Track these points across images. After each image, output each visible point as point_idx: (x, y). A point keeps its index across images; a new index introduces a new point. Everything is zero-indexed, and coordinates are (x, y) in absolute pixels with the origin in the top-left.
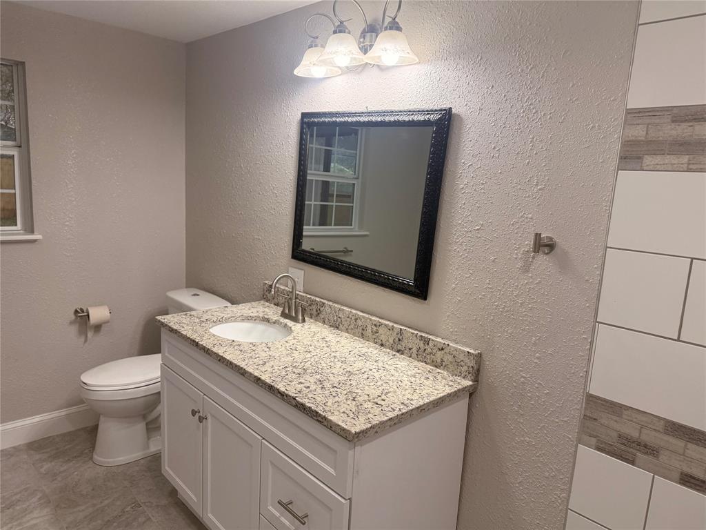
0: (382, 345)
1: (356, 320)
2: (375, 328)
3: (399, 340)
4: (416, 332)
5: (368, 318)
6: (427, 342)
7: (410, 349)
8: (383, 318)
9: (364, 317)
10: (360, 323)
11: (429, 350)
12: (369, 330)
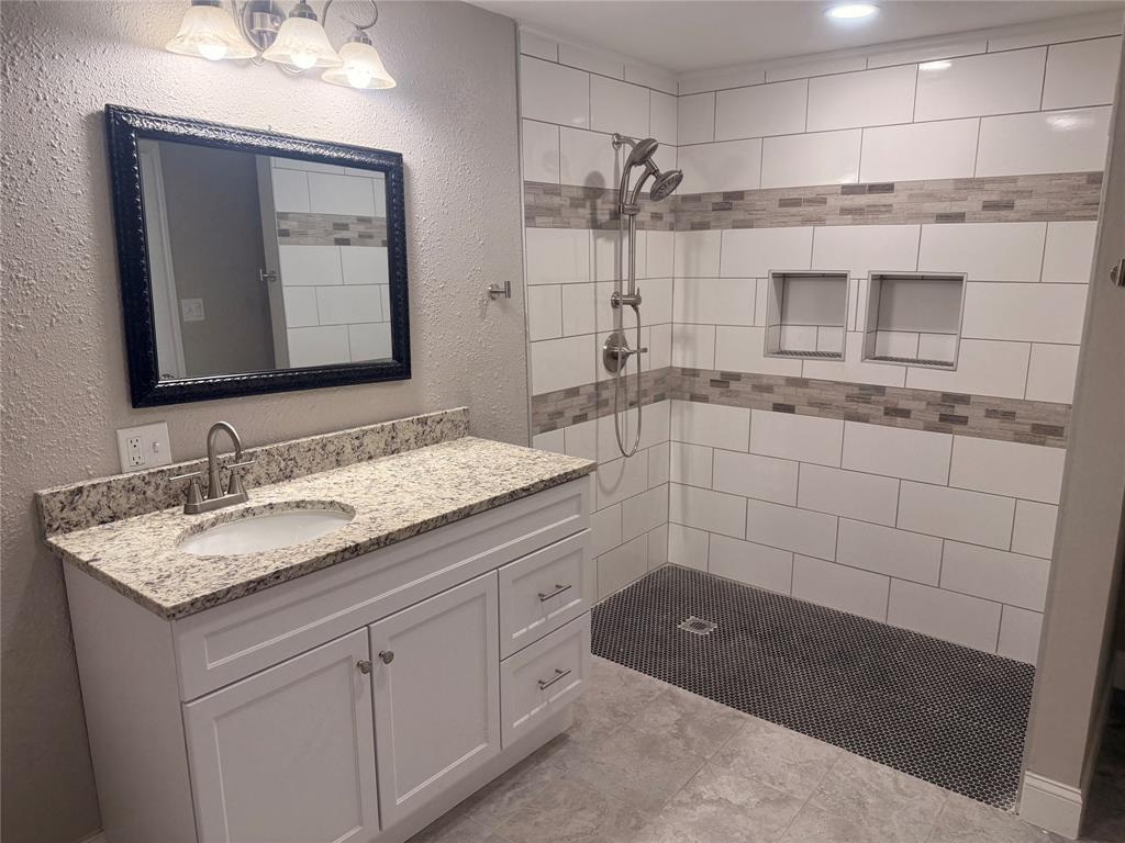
0: (370, 458)
1: (324, 447)
2: (357, 443)
3: (393, 438)
4: (410, 419)
5: (344, 435)
6: (424, 422)
7: (407, 441)
8: (364, 425)
9: (336, 437)
10: (331, 448)
11: (429, 429)
12: (348, 449)
